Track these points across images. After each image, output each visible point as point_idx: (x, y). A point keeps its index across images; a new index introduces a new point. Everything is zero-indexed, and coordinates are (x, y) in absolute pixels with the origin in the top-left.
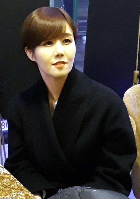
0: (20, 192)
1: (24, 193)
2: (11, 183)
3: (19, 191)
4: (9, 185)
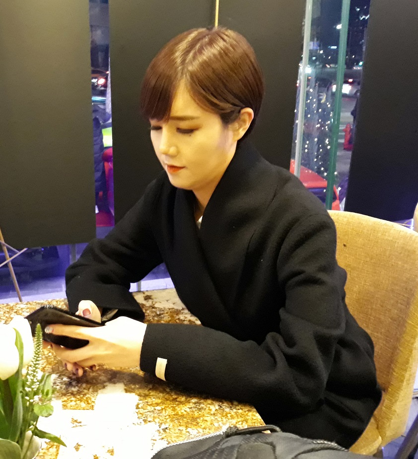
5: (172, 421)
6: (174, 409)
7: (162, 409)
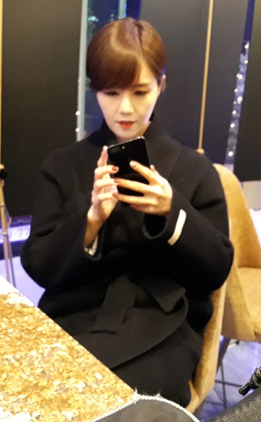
0: (57, 342)
1: (66, 344)
2: (37, 324)
3: (55, 339)
4: (34, 327)
5: (42, 407)
6: (40, 396)
7: (27, 397)
